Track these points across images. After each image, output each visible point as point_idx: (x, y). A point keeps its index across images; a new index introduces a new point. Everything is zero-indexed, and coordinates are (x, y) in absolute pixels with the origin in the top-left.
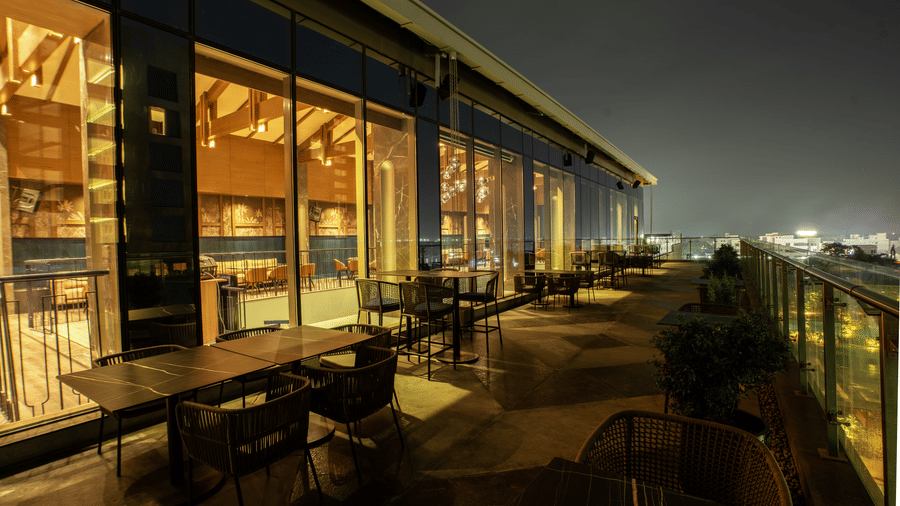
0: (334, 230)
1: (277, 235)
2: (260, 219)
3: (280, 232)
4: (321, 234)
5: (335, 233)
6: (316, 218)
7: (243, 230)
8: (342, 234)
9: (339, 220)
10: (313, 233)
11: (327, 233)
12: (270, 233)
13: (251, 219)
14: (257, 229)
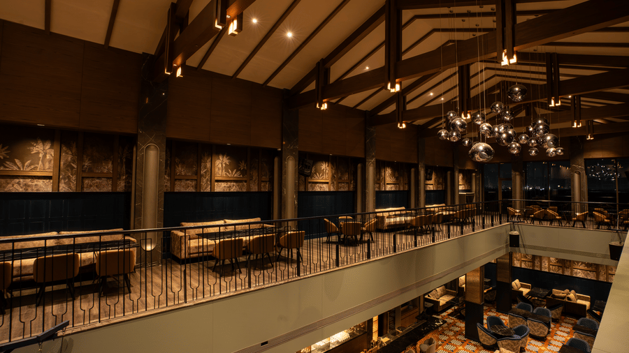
0: (325, 186)
1: (263, 190)
2: (243, 172)
3: (266, 188)
4: (310, 190)
5: (325, 188)
6: (307, 172)
7: (223, 185)
8: (332, 189)
9: (330, 175)
10: (302, 189)
11: (317, 189)
12: (255, 188)
13: (234, 172)
14: (240, 184)
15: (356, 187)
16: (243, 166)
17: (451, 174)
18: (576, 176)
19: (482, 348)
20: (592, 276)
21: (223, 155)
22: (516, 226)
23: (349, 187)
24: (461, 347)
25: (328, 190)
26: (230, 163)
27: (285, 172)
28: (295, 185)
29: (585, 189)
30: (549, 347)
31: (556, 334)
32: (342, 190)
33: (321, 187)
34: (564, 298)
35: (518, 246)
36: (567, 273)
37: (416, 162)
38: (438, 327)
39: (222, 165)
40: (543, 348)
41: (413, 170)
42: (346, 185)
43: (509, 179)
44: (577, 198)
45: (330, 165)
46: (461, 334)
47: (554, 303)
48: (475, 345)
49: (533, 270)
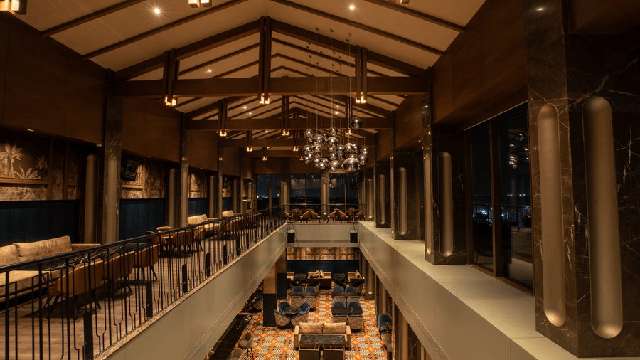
0: (138, 192)
1: (69, 198)
2: (43, 173)
3: (73, 195)
4: (124, 197)
5: (139, 195)
7: (11, 190)
8: (146, 197)
9: (144, 179)
11: (131, 196)
12: (58, 196)
13: (28, 172)
14: (38, 189)
15: (167, 194)
16: (42, 163)
17: (237, 182)
18: (324, 185)
19: (279, 329)
20: (331, 258)
21: (12, 145)
22: (291, 226)
23: (160, 194)
24: (264, 335)
25: (141, 197)
26: (22, 158)
27: (107, 175)
28: (117, 191)
29: (328, 196)
30: (320, 314)
31: (319, 304)
32: (154, 197)
33: (134, 194)
34: (317, 277)
35: (293, 241)
36: (317, 259)
37: (216, 170)
38: (248, 322)
39: (9, 161)
40: (317, 316)
41: (212, 177)
42: (158, 192)
43: (279, 189)
44: (324, 202)
45: (144, 168)
46: (259, 324)
47: (314, 282)
48: (273, 330)
49: (296, 261)
